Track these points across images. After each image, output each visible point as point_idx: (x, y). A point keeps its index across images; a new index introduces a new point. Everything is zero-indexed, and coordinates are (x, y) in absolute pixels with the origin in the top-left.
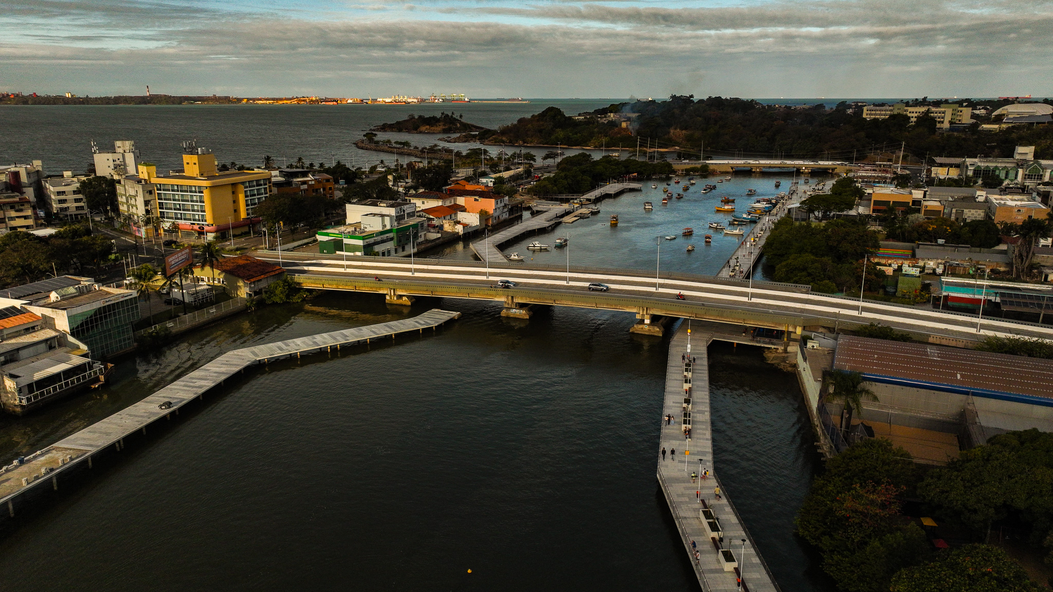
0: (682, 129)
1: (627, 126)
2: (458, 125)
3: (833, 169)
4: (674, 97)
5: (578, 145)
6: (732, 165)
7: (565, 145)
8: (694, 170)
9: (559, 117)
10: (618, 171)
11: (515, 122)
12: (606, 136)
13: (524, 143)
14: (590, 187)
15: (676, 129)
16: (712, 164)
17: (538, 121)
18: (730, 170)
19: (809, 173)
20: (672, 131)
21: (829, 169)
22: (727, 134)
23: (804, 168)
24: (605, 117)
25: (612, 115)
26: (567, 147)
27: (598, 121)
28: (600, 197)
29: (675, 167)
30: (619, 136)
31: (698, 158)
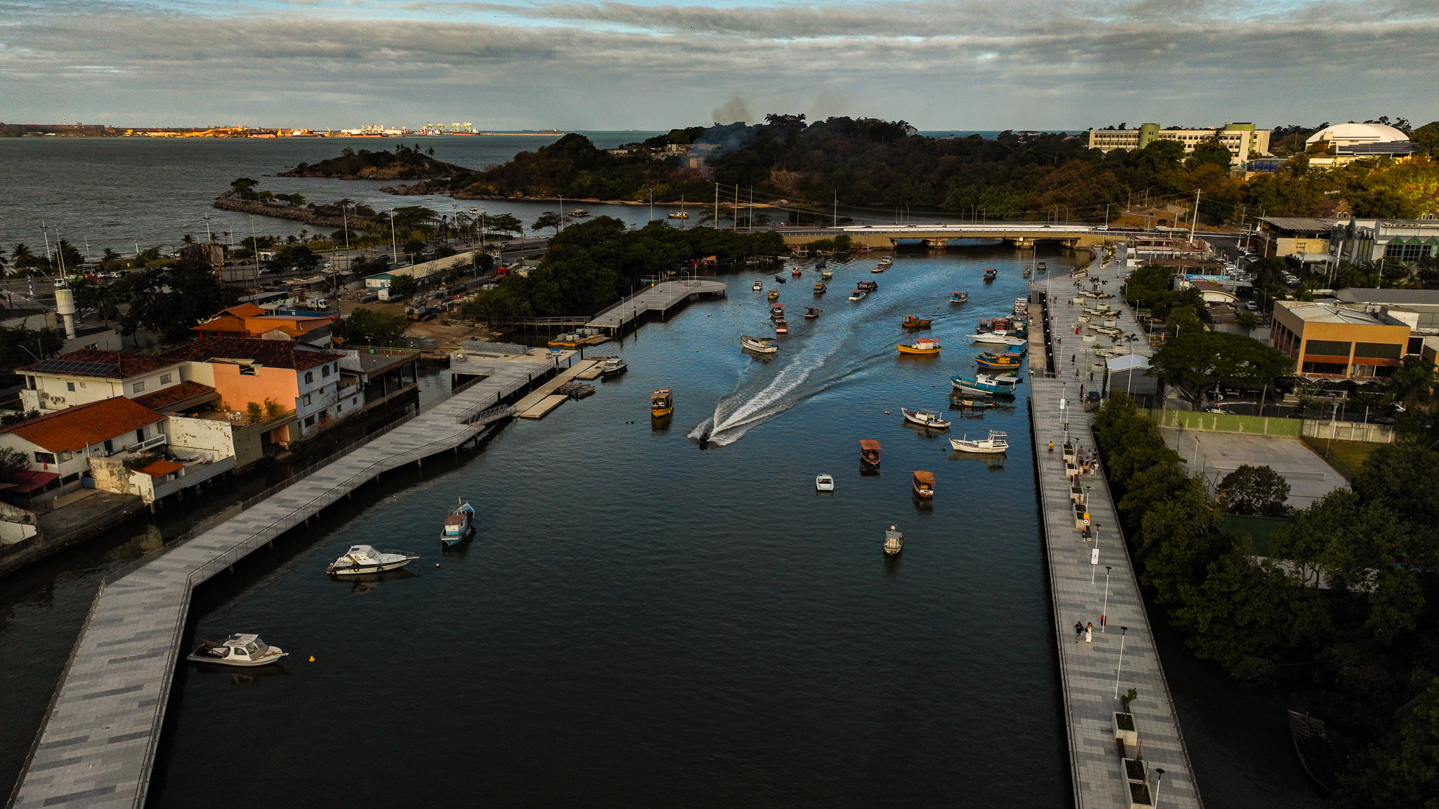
0: (789, 169)
1: (699, 165)
2: (427, 166)
3: (1074, 241)
4: (773, 118)
5: (616, 198)
6: (892, 236)
7: (594, 197)
8: (823, 245)
9: (585, 150)
10: (677, 253)
11: (512, 160)
12: (664, 183)
13: (525, 194)
14: (616, 292)
15: (779, 169)
16: (856, 233)
17: (549, 157)
18: (890, 244)
19: (1032, 248)
20: (773, 173)
21: (1065, 240)
22: (864, 177)
23: (1021, 239)
24: (663, 151)
25: (674, 147)
26: (598, 201)
27: (650, 158)
28: (632, 320)
29: (789, 240)
30: (686, 181)
31: (827, 222)
